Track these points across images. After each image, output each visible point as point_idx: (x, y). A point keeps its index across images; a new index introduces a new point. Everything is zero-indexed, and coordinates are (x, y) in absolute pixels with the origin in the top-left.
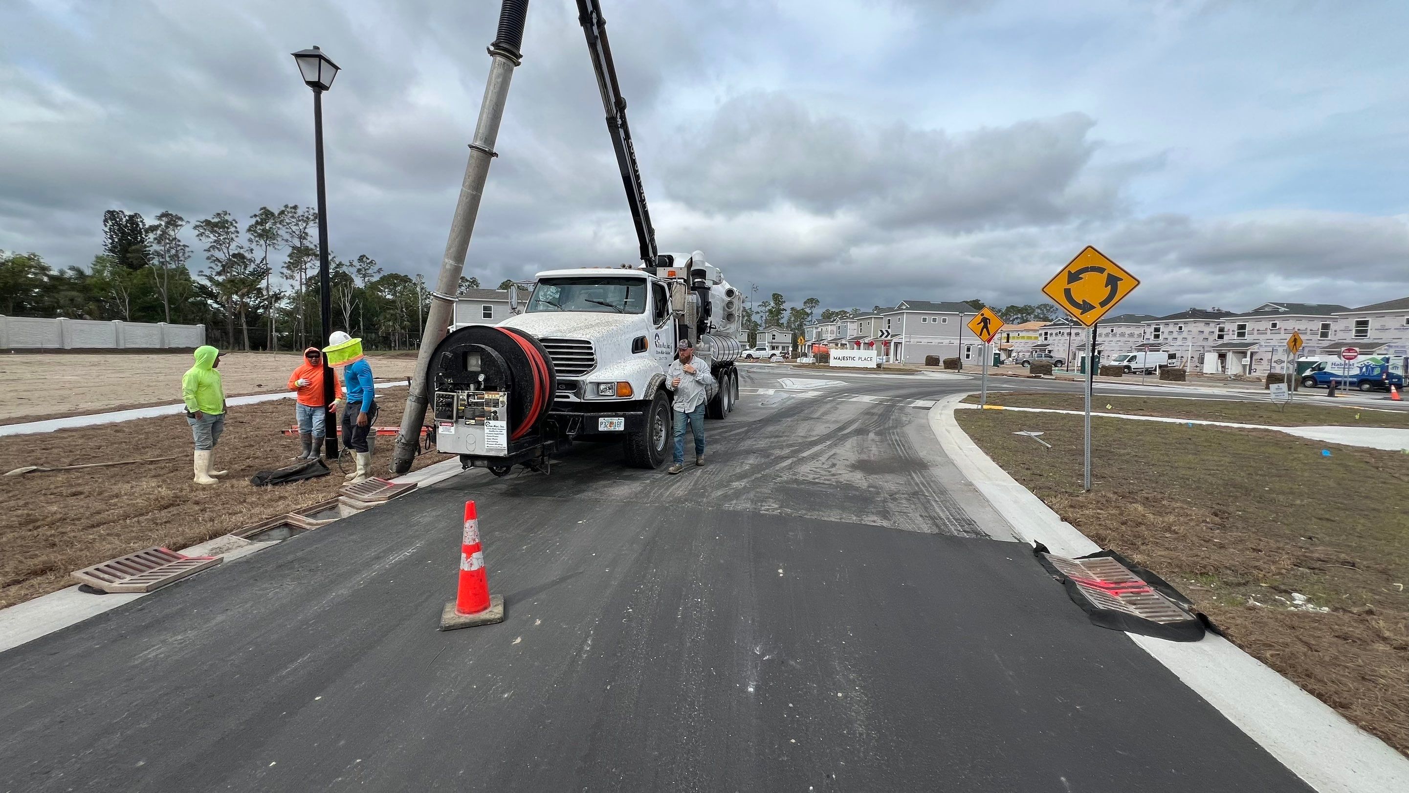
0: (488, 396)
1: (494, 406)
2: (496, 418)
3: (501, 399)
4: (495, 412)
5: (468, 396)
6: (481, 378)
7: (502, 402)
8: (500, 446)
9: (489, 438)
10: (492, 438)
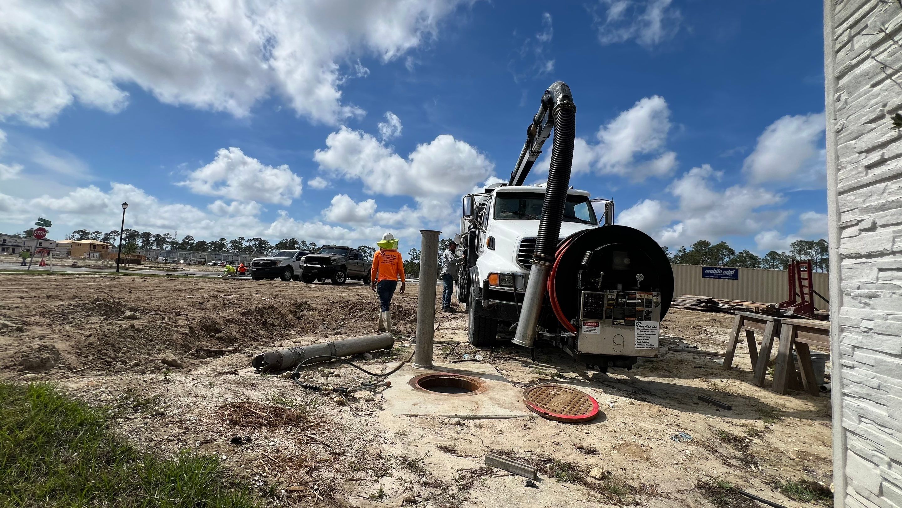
8: (651, 347)
9: (639, 338)
10: (643, 338)
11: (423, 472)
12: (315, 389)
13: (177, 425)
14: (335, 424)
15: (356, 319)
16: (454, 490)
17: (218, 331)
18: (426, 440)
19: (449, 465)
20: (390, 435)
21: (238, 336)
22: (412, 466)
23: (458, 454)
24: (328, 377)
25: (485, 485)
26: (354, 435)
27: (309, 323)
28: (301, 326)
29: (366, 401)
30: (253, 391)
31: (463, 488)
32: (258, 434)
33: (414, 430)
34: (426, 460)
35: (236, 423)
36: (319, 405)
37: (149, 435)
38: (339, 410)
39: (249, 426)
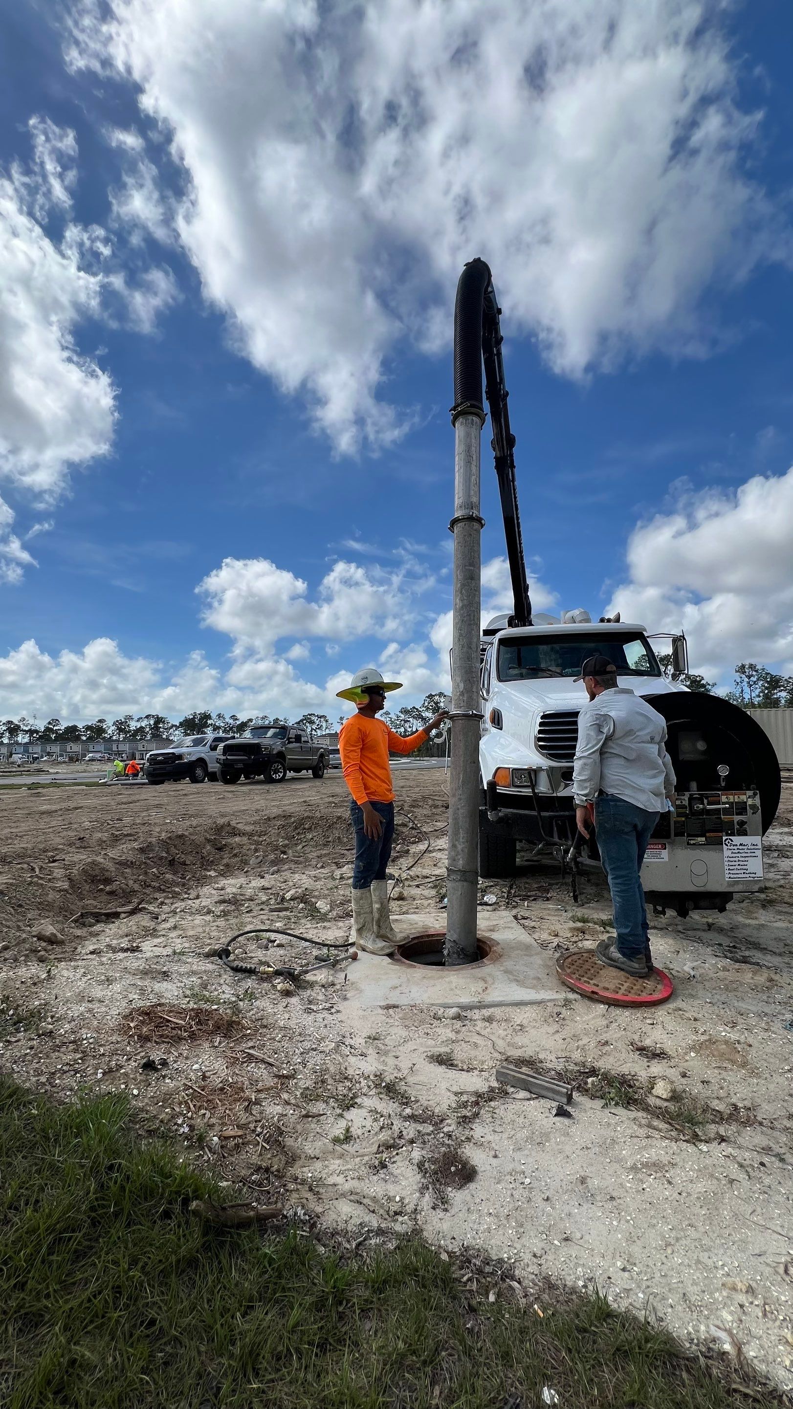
0: (727, 799)
1: (739, 814)
2: (744, 833)
3: (750, 802)
4: (742, 823)
5: (691, 799)
7: (753, 807)
8: (753, 875)
9: (731, 864)
10: (737, 863)
11: (406, 1098)
12: (250, 972)
13: (72, 1047)
14: (281, 1029)
15: (304, 844)
16: (450, 1126)
17: (108, 881)
18: (410, 1046)
19: (444, 1085)
20: (358, 1041)
21: (136, 887)
22: (391, 1090)
23: (457, 1066)
24: (266, 948)
25: (495, 1116)
26: (307, 1045)
27: (235, 855)
28: (225, 861)
29: (323, 986)
30: (165, 983)
31: (465, 1121)
32: (176, 1054)
33: (393, 1031)
34: (411, 1080)
35: (147, 1039)
36: (256, 999)
37: (37, 1066)
38: (284, 1005)
39: (164, 1042)
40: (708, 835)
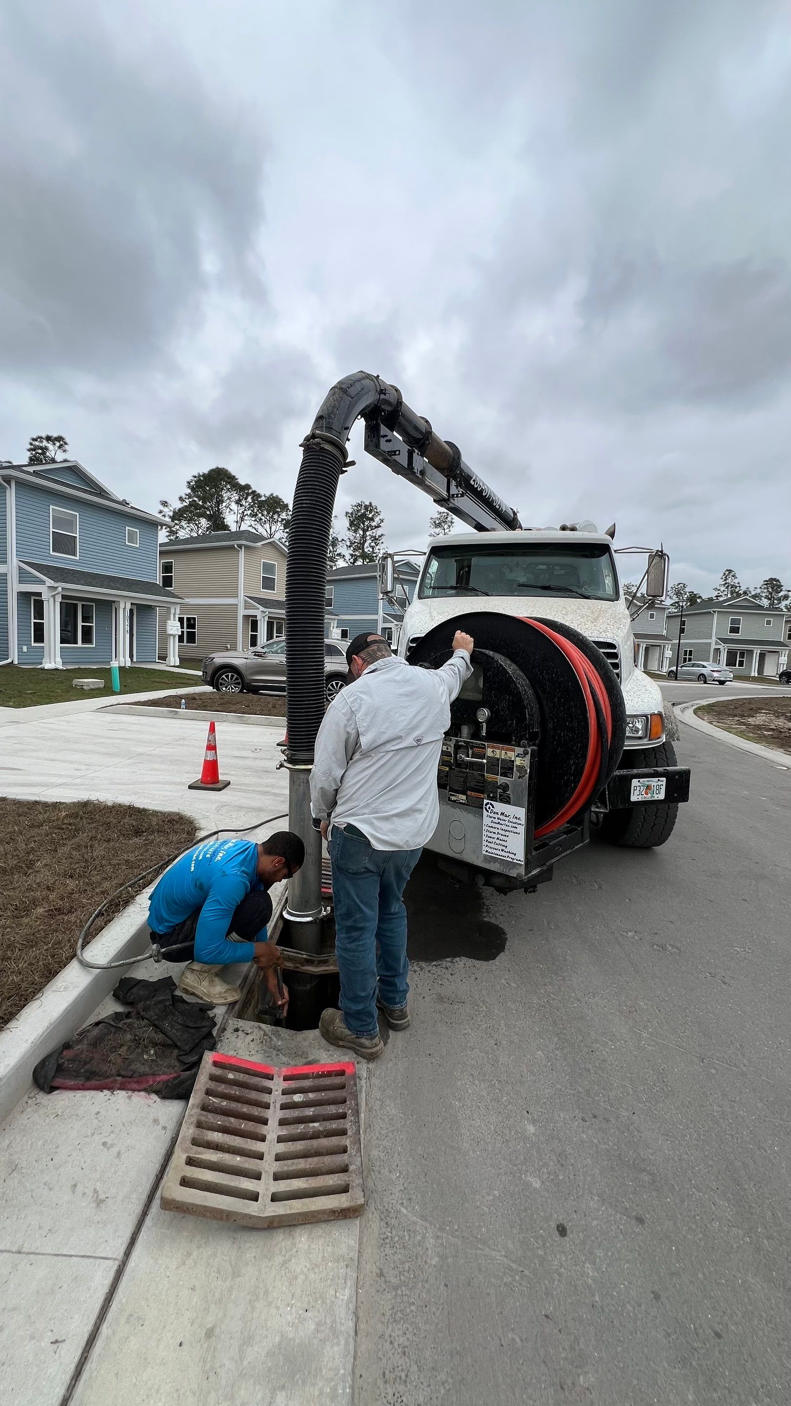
0: (495, 752)
1: (504, 774)
2: (506, 800)
3: (518, 762)
4: (505, 787)
5: (457, 746)
6: (484, 714)
7: (521, 768)
8: (511, 856)
9: (490, 834)
10: (496, 836)
40: (469, 793)
